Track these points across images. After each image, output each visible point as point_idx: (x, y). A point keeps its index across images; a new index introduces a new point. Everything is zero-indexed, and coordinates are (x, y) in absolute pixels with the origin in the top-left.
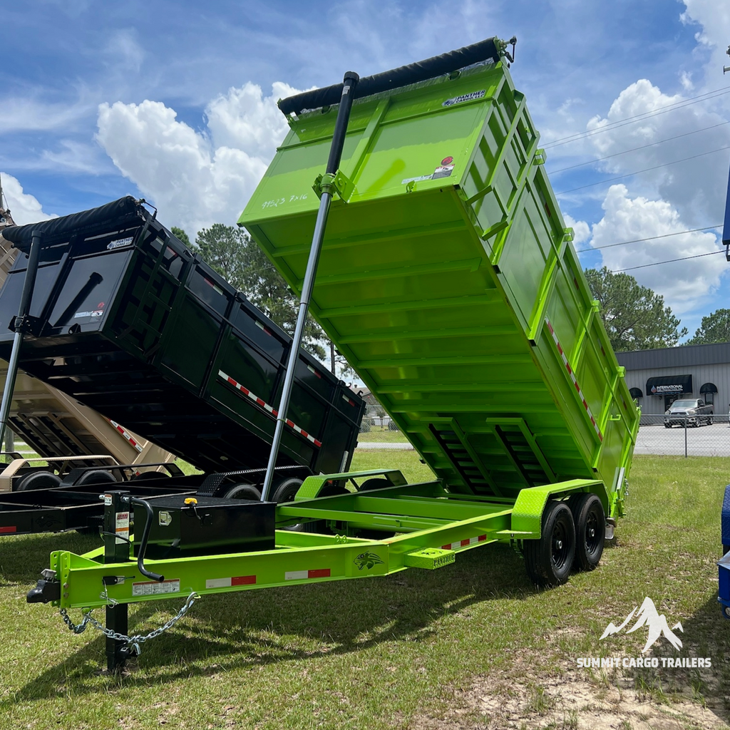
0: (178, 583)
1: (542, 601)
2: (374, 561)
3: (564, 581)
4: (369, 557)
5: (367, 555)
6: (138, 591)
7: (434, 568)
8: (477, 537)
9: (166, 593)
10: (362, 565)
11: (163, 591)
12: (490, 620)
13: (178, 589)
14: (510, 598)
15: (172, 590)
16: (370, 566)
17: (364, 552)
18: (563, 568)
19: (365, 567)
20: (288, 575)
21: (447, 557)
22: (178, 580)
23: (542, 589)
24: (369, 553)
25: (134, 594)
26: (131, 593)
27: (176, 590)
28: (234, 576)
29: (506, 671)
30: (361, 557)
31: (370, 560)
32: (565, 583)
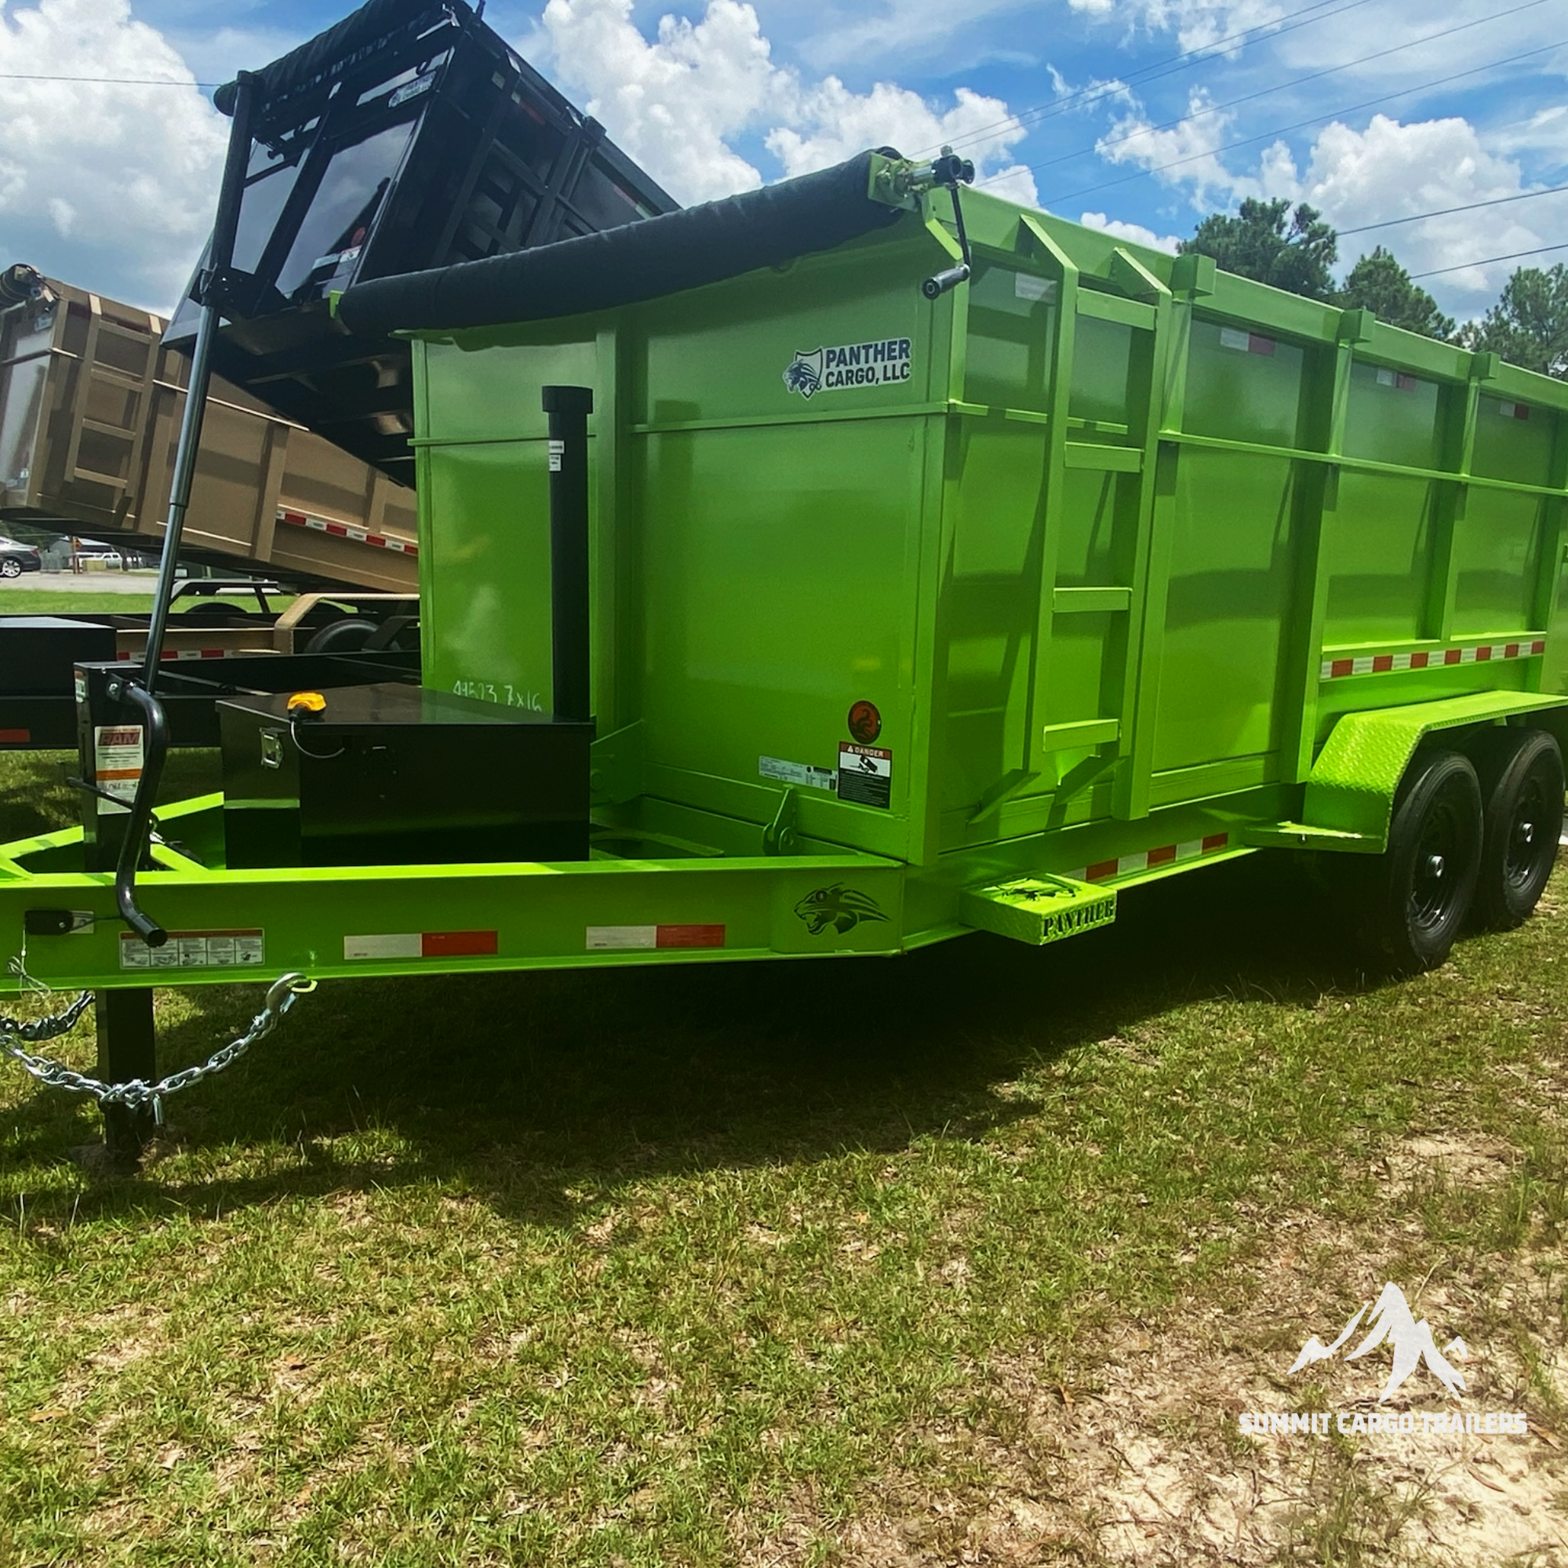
0: (259, 941)
1: (1372, 1024)
2: (857, 912)
3: (1437, 958)
4: (842, 900)
5: (837, 893)
6: (138, 957)
7: (1044, 940)
8: (1200, 842)
9: (223, 967)
10: (822, 920)
11: (213, 961)
12: (1211, 1079)
13: (257, 957)
14: (1281, 1002)
15: (239, 960)
16: (844, 926)
17: (827, 884)
18: (1439, 925)
19: (830, 927)
20: (595, 935)
21: (1090, 910)
22: (258, 933)
23: (1374, 982)
24: (843, 888)
25: (125, 963)
26: (118, 961)
27: (252, 960)
28: (432, 929)
29: (1233, 1311)
30: (819, 898)
31: (846, 908)
32: (1439, 966)
